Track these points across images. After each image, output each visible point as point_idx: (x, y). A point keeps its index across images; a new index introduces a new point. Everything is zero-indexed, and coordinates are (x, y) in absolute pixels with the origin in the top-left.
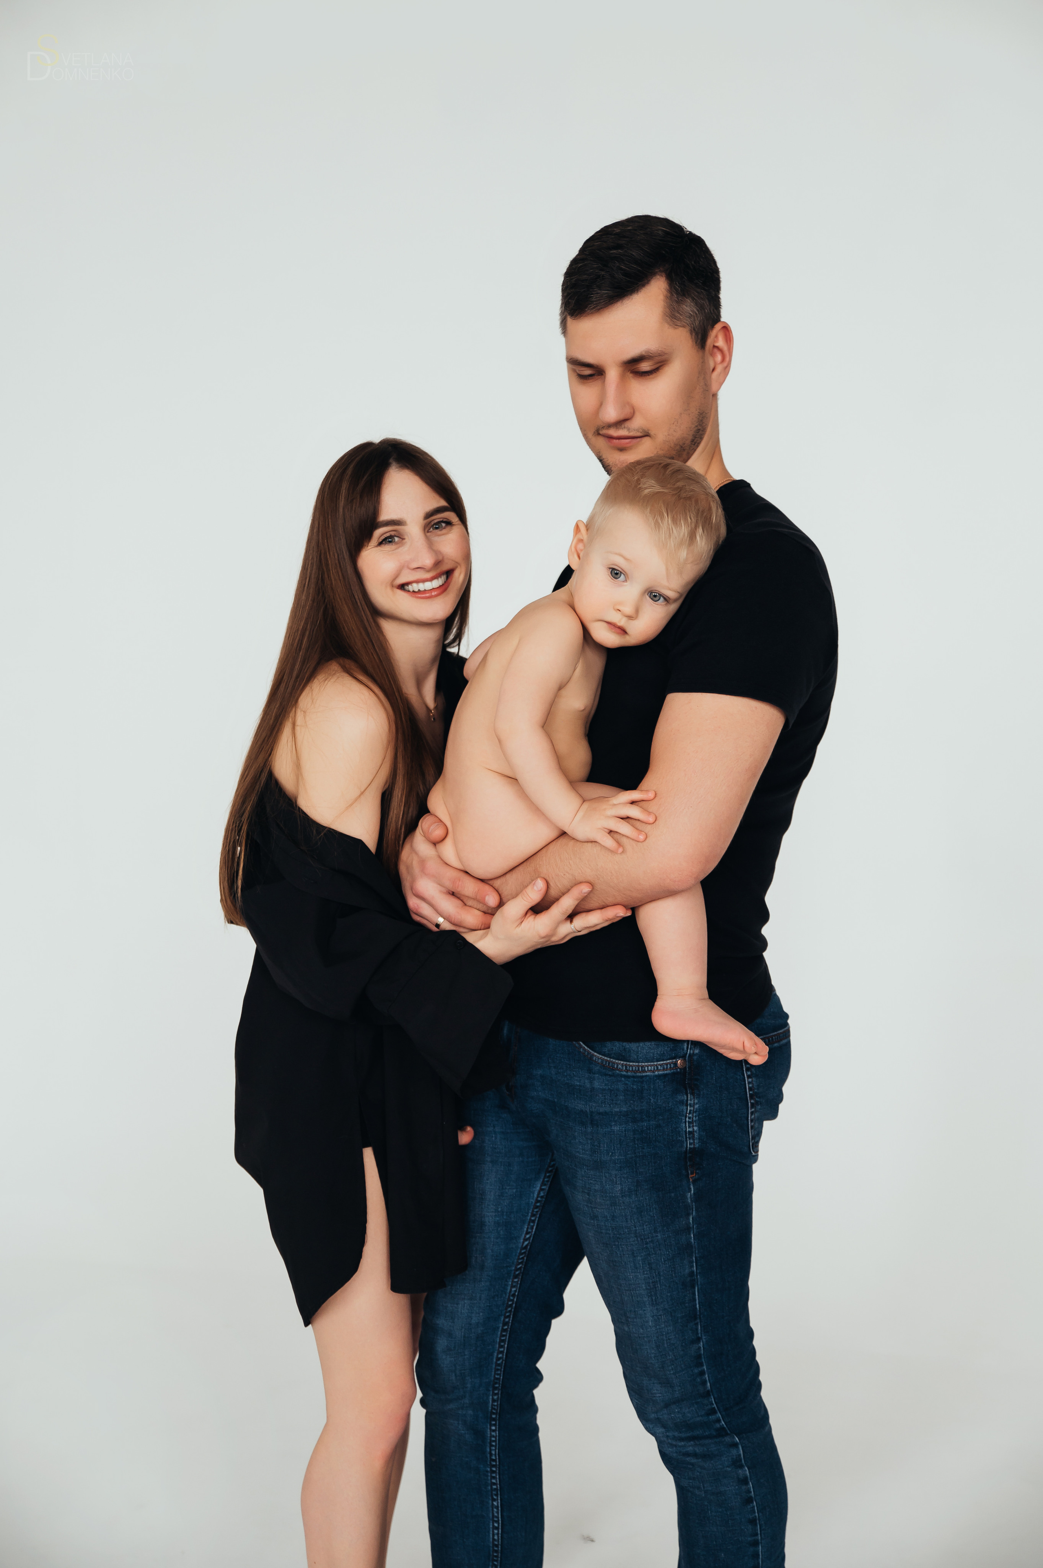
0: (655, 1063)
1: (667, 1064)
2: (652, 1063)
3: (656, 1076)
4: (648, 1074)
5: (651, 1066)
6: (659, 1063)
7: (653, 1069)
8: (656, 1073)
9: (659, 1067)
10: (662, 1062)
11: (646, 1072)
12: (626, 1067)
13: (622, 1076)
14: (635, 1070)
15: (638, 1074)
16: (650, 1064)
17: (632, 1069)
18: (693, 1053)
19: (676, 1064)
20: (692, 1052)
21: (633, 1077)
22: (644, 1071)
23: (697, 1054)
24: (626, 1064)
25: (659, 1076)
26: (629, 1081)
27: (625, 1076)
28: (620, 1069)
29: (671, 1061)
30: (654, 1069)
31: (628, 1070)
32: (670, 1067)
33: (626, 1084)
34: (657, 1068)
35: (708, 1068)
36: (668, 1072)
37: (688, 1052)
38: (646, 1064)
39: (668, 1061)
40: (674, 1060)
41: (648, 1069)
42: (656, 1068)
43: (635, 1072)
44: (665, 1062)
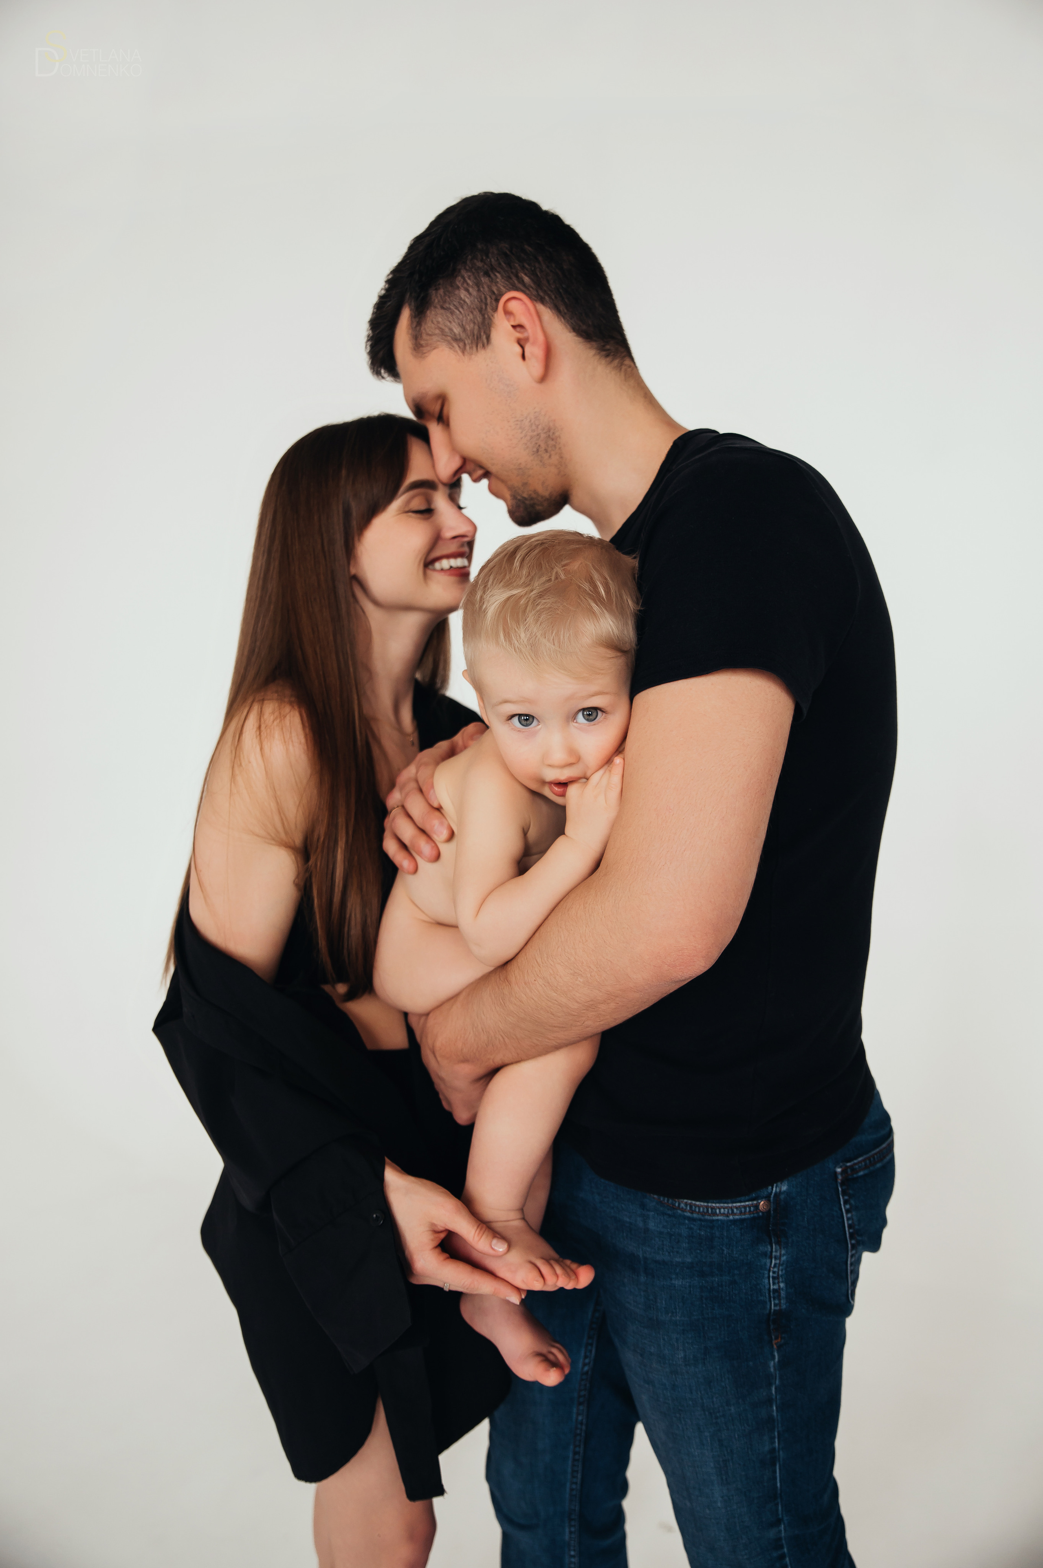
0: (730, 1205)
1: (745, 1207)
2: (726, 1205)
3: (731, 1221)
4: (720, 1218)
5: (724, 1209)
6: (734, 1205)
7: (726, 1212)
8: (731, 1217)
9: (735, 1210)
10: (738, 1204)
11: (718, 1215)
12: (691, 1207)
13: (685, 1218)
14: (703, 1211)
15: (707, 1217)
16: (722, 1205)
17: (699, 1209)
18: (780, 1191)
19: (757, 1207)
20: (778, 1190)
21: (700, 1220)
22: (715, 1214)
23: (784, 1191)
24: (691, 1203)
25: (734, 1222)
26: (694, 1225)
27: (689, 1219)
28: (682, 1208)
29: (751, 1203)
30: (728, 1212)
31: (692, 1210)
32: (750, 1211)
33: (691, 1229)
34: (733, 1211)
35: (798, 1207)
36: (747, 1216)
37: (774, 1191)
38: (718, 1205)
39: (747, 1203)
40: (755, 1202)
41: (720, 1211)
42: (730, 1212)
43: (703, 1214)
44: (742, 1204)
